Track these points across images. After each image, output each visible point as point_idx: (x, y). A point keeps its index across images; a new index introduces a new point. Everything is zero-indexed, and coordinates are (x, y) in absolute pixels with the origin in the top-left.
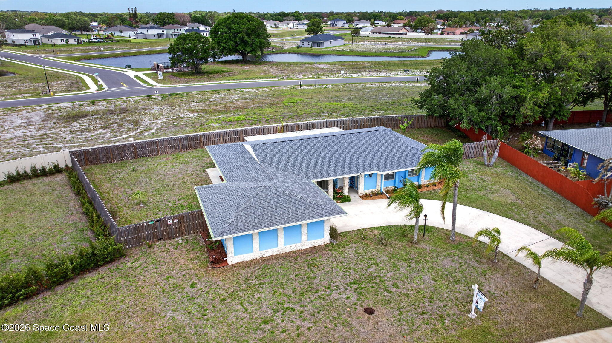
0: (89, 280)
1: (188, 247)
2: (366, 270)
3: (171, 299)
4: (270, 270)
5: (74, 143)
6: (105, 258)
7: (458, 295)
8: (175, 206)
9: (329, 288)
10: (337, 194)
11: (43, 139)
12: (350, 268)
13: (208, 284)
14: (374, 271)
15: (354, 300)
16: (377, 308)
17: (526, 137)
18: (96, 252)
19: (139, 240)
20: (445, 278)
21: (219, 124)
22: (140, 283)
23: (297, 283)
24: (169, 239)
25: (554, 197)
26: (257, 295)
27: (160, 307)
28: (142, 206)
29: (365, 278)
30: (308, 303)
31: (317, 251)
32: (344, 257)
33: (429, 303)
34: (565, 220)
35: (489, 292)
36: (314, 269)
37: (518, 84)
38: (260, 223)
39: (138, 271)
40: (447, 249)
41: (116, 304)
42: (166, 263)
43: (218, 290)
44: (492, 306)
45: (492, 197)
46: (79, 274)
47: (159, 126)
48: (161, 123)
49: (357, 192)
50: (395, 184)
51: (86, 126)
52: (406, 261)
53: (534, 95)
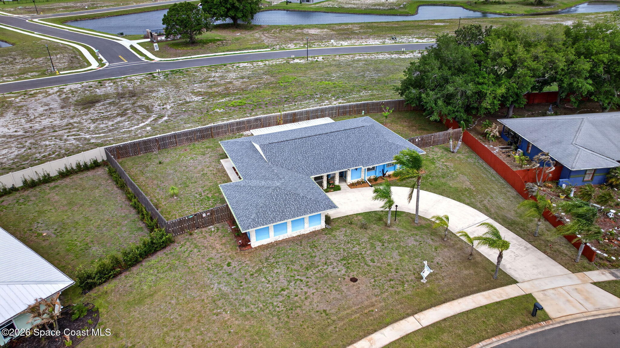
0: (153, 262)
1: (219, 234)
2: (352, 249)
3: (215, 275)
4: (283, 251)
5: (100, 134)
6: (161, 245)
7: (415, 266)
8: (202, 198)
9: (325, 264)
10: (330, 184)
11: (70, 129)
12: (340, 248)
13: (239, 263)
14: (358, 250)
15: (343, 272)
16: (360, 278)
17: (487, 125)
18: (154, 241)
19: (182, 230)
20: (408, 254)
21: (223, 109)
22: (190, 264)
23: (303, 260)
24: (203, 227)
25: (500, 182)
26: (275, 271)
27: (209, 281)
28: (175, 198)
29: (351, 255)
30: (312, 276)
31: (316, 235)
32: (336, 239)
33: (395, 273)
34: (503, 203)
35: (438, 263)
36: (315, 249)
37: (481, 81)
38: (274, 218)
39: (186, 254)
40: (411, 230)
41: (177, 280)
42: (206, 248)
43: (247, 267)
44: (438, 273)
45: (451, 184)
46: (144, 259)
47: (169, 113)
48: (170, 108)
49: (345, 181)
50: (376, 174)
51: (103, 113)
52: (381, 241)
53: (493, 90)
